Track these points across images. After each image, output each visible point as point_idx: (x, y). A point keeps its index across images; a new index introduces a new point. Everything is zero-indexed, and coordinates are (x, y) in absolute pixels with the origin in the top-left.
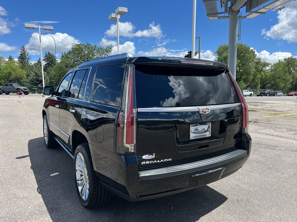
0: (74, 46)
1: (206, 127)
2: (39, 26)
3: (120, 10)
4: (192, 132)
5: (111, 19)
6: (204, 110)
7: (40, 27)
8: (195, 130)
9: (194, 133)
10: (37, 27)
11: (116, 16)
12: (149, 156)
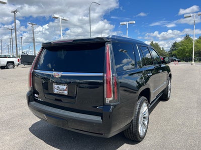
6: (55, 75)
8: (57, 88)
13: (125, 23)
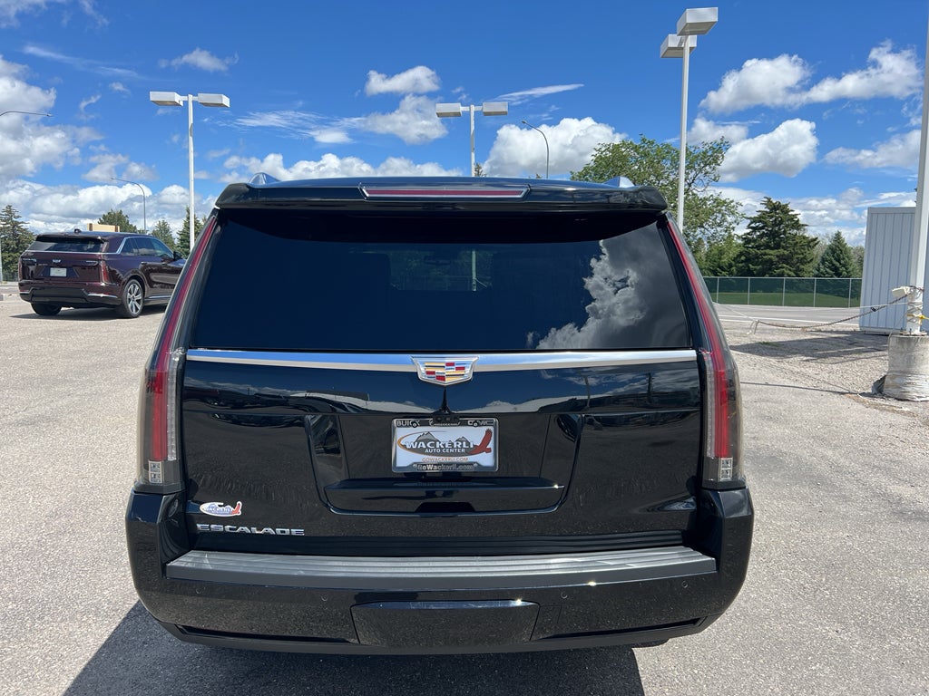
0: (603, 149)
1: (475, 434)
2: (473, 106)
3: (689, 20)
4: (404, 447)
5: (667, 55)
6: (437, 370)
7: (473, 108)
8: (418, 441)
9: (411, 450)
10: (466, 109)
11: (681, 42)
12: (224, 506)
13: (178, 98)
